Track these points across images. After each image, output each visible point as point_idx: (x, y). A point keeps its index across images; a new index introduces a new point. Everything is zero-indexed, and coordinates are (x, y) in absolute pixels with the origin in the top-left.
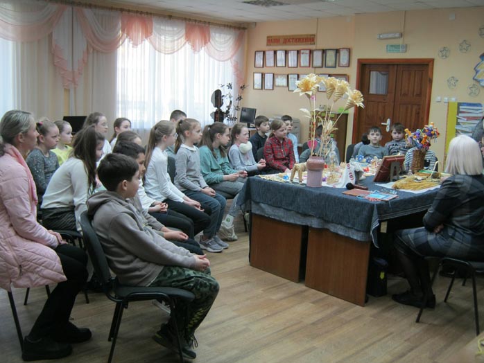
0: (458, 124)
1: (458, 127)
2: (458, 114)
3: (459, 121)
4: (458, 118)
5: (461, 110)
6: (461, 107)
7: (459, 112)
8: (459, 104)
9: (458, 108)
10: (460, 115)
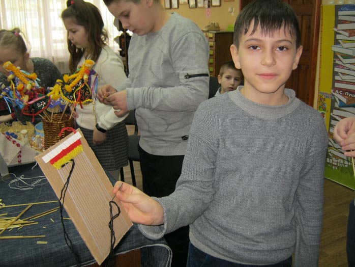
0: (337, 42)
1: (336, 49)
2: (336, 27)
3: (338, 37)
4: (336, 33)
5: (340, 18)
6: (340, 13)
7: (338, 22)
8: (338, 8)
9: (337, 15)
10: (340, 26)
